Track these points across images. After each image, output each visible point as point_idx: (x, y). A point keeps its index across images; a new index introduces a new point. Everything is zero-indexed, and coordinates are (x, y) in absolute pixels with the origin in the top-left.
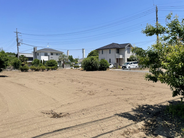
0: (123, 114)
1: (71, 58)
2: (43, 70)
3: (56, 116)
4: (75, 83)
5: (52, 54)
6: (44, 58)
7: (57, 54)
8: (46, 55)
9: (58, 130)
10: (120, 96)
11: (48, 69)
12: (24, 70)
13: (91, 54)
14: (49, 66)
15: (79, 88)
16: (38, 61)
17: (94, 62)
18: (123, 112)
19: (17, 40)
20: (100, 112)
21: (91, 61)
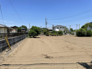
0: (82, 63)
1: (72, 30)
2: (55, 35)
3: (47, 57)
4: (67, 43)
5: (61, 28)
6: (57, 30)
7: (63, 28)
8: (58, 28)
9: (42, 64)
10: (89, 53)
11: (58, 35)
12: (48, 35)
13: (83, 27)
14: (59, 34)
15: (67, 46)
16: (54, 31)
17: (83, 32)
18: (83, 62)
19: (46, 22)
20: (69, 60)
21: (81, 31)
